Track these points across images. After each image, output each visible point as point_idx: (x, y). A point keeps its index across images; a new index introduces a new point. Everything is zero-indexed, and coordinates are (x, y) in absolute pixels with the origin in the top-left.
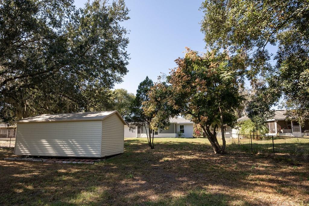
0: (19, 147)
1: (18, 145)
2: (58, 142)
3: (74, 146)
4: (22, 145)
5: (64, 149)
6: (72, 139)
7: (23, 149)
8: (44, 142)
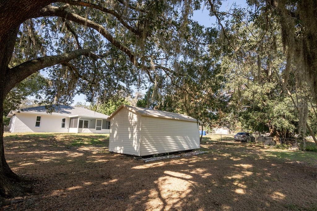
0: (146, 145)
1: (144, 143)
2: (178, 137)
3: (188, 141)
4: (149, 143)
5: (183, 144)
6: (187, 135)
7: (150, 147)
8: (169, 138)
